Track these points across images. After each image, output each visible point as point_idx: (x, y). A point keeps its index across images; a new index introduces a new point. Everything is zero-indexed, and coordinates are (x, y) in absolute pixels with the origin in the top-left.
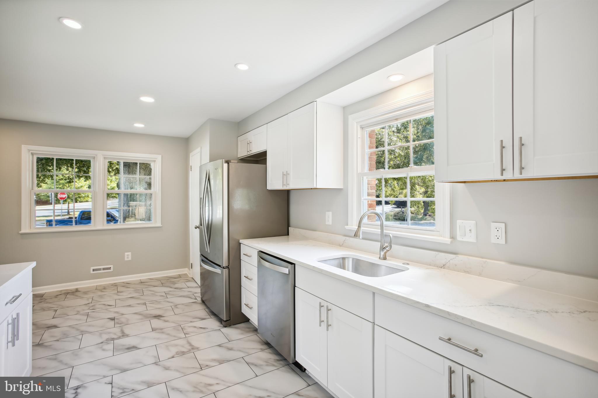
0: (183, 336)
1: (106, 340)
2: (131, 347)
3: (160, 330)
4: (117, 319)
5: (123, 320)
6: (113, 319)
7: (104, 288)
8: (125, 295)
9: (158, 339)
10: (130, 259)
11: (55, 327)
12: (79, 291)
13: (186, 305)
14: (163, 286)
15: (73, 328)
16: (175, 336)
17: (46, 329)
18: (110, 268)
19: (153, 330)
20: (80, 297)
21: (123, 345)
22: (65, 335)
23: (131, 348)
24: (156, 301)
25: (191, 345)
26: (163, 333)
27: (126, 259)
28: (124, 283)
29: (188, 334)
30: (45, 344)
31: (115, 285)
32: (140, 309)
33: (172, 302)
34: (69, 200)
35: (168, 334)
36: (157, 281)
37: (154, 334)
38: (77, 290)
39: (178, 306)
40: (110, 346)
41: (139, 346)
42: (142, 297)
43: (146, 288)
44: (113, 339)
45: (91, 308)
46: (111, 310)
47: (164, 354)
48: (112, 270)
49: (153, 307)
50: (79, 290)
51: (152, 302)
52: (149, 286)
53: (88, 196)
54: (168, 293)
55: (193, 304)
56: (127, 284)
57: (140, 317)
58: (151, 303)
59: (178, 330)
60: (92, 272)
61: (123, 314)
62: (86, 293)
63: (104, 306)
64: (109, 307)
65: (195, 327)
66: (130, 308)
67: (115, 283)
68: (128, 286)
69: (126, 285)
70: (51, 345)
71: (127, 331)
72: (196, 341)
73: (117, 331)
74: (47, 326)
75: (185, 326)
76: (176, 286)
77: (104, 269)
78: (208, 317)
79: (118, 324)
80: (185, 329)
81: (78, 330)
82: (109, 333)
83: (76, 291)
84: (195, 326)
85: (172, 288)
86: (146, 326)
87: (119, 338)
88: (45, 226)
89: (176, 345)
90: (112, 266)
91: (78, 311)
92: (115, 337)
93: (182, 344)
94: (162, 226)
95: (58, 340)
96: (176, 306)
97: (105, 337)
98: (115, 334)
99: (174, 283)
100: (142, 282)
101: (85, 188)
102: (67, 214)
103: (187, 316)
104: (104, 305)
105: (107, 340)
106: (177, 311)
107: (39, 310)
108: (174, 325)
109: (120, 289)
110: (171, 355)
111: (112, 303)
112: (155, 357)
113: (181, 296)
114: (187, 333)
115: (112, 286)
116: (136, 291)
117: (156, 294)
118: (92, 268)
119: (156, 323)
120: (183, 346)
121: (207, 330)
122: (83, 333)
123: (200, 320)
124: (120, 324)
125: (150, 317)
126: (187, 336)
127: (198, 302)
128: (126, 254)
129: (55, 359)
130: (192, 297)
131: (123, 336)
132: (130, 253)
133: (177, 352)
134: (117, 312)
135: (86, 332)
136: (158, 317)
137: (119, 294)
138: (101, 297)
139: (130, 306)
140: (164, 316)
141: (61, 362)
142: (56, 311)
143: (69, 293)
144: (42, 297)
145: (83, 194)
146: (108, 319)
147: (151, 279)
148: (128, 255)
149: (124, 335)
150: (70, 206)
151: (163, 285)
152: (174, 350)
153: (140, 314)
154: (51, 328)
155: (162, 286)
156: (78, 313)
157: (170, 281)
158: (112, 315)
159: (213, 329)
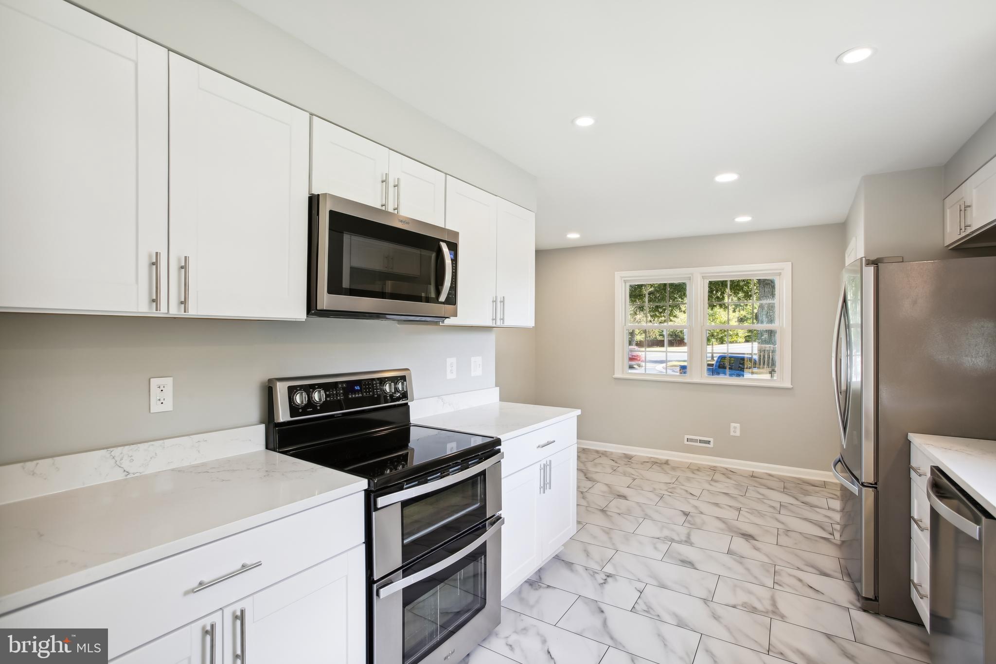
0: (771, 584)
1: (664, 538)
2: (687, 561)
3: (740, 558)
4: (692, 516)
5: (698, 520)
6: (686, 514)
7: (698, 469)
8: (720, 487)
9: (729, 569)
10: (738, 434)
11: (625, 497)
12: (668, 464)
13: (807, 537)
14: (783, 492)
15: (640, 506)
16: (756, 578)
17: (617, 497)
18: (709, 442)
19: (730, 552)
20: (666, 471)
21: (679, 554)
22: (629, 512)
23: (688, 563)
24: (759, 512)
25: (774, 603)
26: (741, 563)
27: (732, 434)
28: (726, 469)
29: (780, 585)
30: (609, 513)
31: (714, 469)
32: (729, 514)
33: (783, 523)
34: (713, 340)
35: (748, 569)
36: (778, 480)
37: (728, 560)
38: (667, 463)
39: (790, 533)
40: (664, 547)
41: (698, 566)
42: (741, 499)
43: (754, 486)
44: (672, 540)
45: (670, 490)
46: (691, 501)
47: (724, 595)
48: (711, 445)
49: (749, 519)
50: (669, 462)
51: (752, 511)
52: (762, 484)
53: (737, 335)
54: (785, 507)
55: (821, 540)
56: (730, 473)
57: (722, 526)
58: (749, 511)
59: (768, 571)
60: (686, 442)
61: (702, 513)
62: (674, 469)
63: (685, 492)
64: (689, 496)
65: (800, 580)
66: (717, 509)
67: (714, 467)
68: (730, 476)
69: (728, 473)
70: (611, 516)
71: (694, 539)
72: (788, 603)
73: (683, 531)
74: (618, 494)
75: (782, 570)
76: (808, 499)
77: (701, 441)
78: (840, 576)
79: (689, 523)
80: (780, 575)
81: (643, 511)
82: (673, 530)
83: (665, 463)
84: (801, 578)
85: (797, 499)
86: (723, 542)
87: (680, 542)
88: (678, 374)
89: (750, 592)
90: (711, 440)
91: (654, 489)
92: (676, 538)
93: (761, 596)
94: (792, 388)
95: (619, 514)
96: (787, 531)
97: (666, 533)
98: (678, 534)
99: (807, 493)
100: (753, 476)
101: (734, 323)
102: (710, 359)
103: (796, 555)
104: (687, 491)
105: (666, 538)
106: (783, 540)
107: (621, 473)
108: (766, 560)
109: (718, 476)
110: (733, 602)
111: (697, 492)
112: (710, 591)
113: (806, 519)
114: (780, 583)
115: (710, 470)
116: (738, 486)
117: (765, 501)
118: (687, 437)
119: (740, 544)
120: (759, 599)
121: (820, 597)
122: (646, 517)
123: (817, 572)
124: (692, 524)
125: (735, 532)
126: (776, 587)
127: (834, 541)
128: (733, 425)
129: (608, 533)
130: (826, 528)
131: (686, 541)
132: (738, 425)
133: (745, 603)
134: (696, 507)
135: (650, 517)
136: (748, 537)
137: (712, 483)
138: (688, 479)
139: (717, 505)
140: (757, 539)
141: (611, 538)
142: (634, 479)
143: (657, 463)
144: (630, 459)
145: (731, 331)
146: (681, 512)
147: (770, 475)
148: (735, 428)
149: (688, 542)
150: (714, 348)
151: (785, 490)
152: (742, 597)
153: (724, 522)
154: (621, 498)
155: (781, 492)
156: (653, 491)
157: (801, 488)
158: (687, 509)
159: (834, 601)
